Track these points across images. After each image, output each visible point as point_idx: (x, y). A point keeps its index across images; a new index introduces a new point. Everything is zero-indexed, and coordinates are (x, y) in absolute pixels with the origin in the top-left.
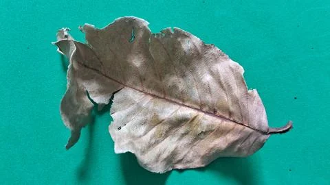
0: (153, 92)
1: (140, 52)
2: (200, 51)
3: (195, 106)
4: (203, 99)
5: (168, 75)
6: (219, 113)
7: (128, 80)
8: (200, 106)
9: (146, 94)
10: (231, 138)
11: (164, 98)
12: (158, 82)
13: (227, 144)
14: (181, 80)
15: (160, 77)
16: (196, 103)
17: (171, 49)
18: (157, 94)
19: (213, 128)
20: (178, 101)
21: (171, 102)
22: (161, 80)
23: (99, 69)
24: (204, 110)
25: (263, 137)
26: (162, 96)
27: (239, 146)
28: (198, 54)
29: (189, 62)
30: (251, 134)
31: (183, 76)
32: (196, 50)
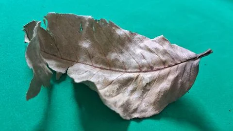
0: (101, 66)
1: (87, 38)
2: (129, 37)
3: (136, 70)
4: (140, 63)
5: (110, 53)
6: (156, 67)
7: (80, 58)
8: (140, 69)
9: (96, 67)
10: (171, 77)
11: (110, 70)
12: (103, 58)
13: (170, 83)
14: (120, 55)
15: (105, 54)
16: (136, 68)
17: (109, 34)
18: (104, 67)
19: (155, 78)
20: (121, 70)
21: (116, 71)
22: (105, 56)
23: (56, 54)
24: (143, 70)
25: (195, 62)
26: (108, 68)
27: (180, 81)
28: (129, 38)
29: (123, 43)
30: (185, 66)
31: (122, 53)
32: (127, 36)
